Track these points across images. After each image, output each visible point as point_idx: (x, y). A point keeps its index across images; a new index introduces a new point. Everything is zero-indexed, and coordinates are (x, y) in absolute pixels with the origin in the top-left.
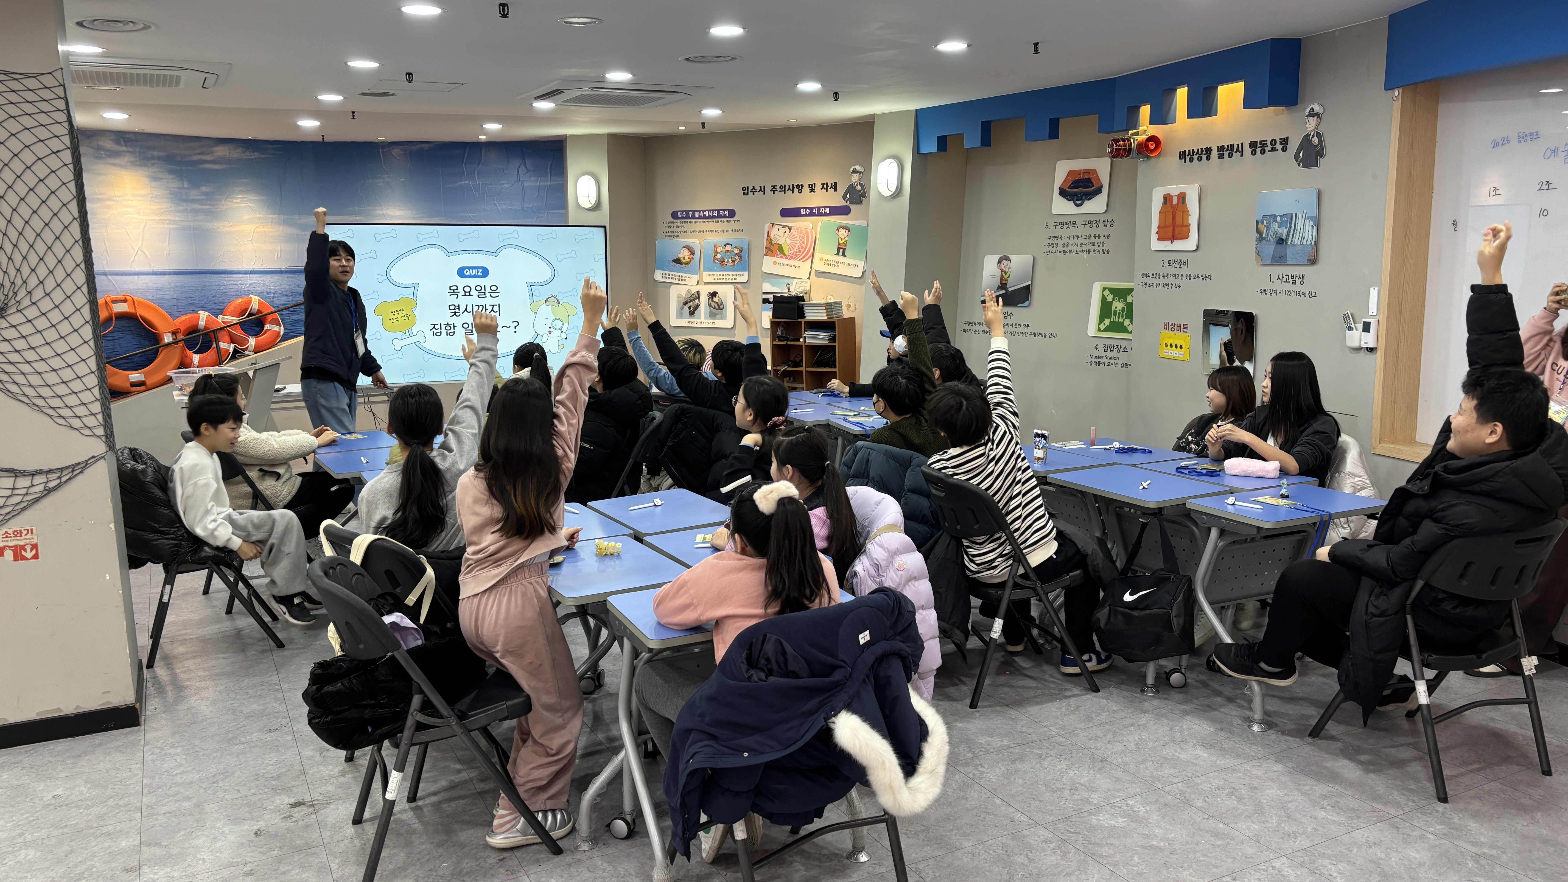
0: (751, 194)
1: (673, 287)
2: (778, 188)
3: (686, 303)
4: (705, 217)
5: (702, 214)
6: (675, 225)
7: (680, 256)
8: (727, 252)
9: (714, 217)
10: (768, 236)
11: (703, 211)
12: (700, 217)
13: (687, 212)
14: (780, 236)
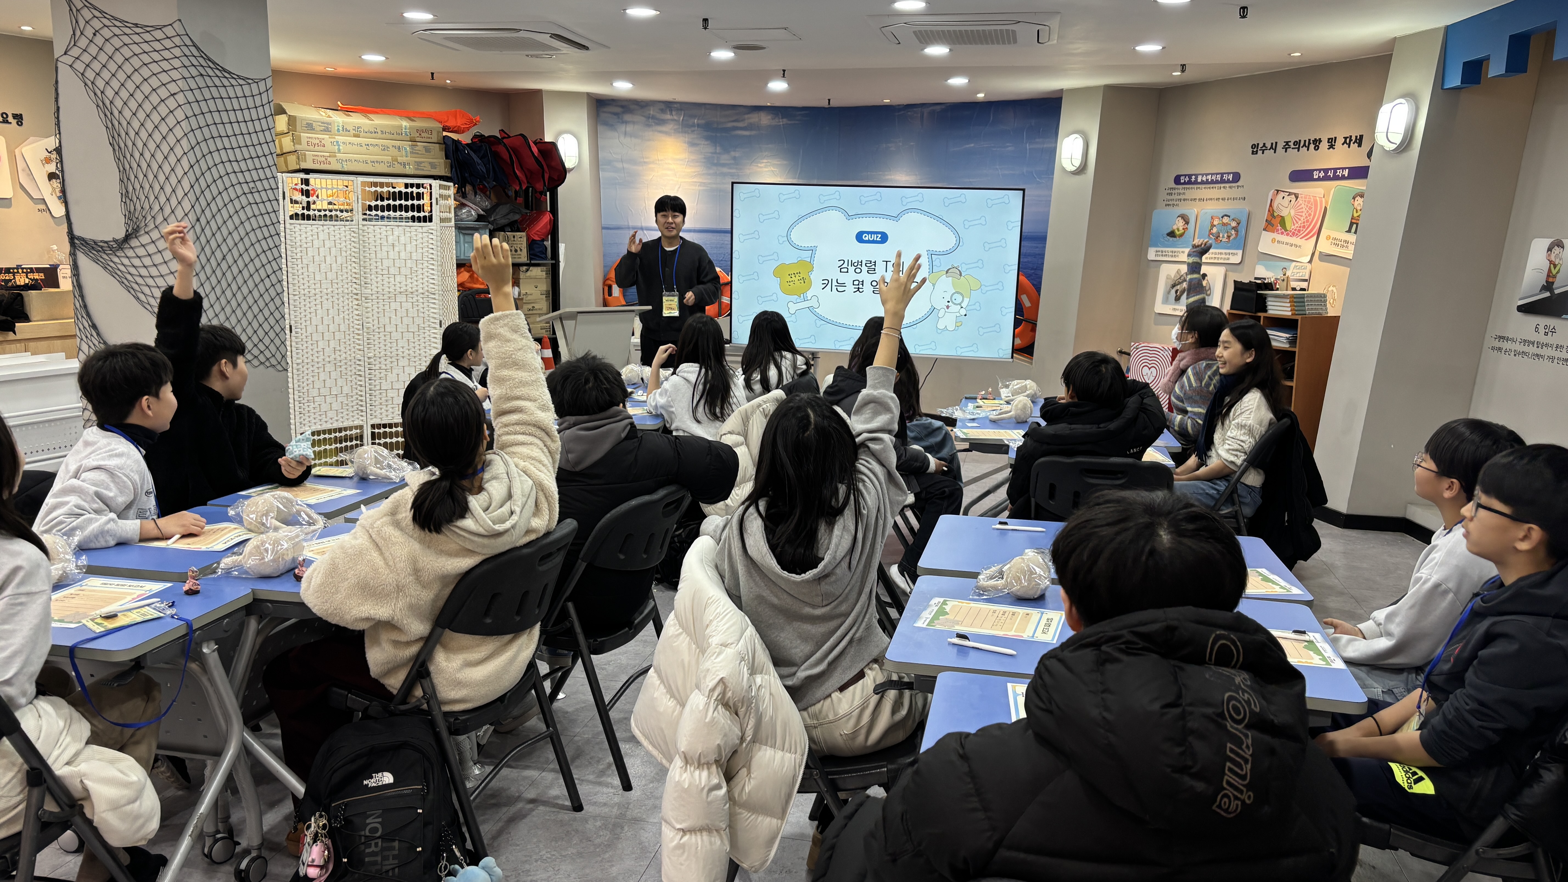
0: (1260, 152)
1: (1164, 266)
2: (1291, 144)
3: (1173, 286)
4: (1207, 182)
5: (1204, 179)
6: (1176, 191)
7: (1175, 227)
8: (1224, 224)
9: (1217, 182)
10: (1271, 205)
11: (1207, 175)
12: (1202, 183)
13: (1190, 176)
14: (1285, 207)
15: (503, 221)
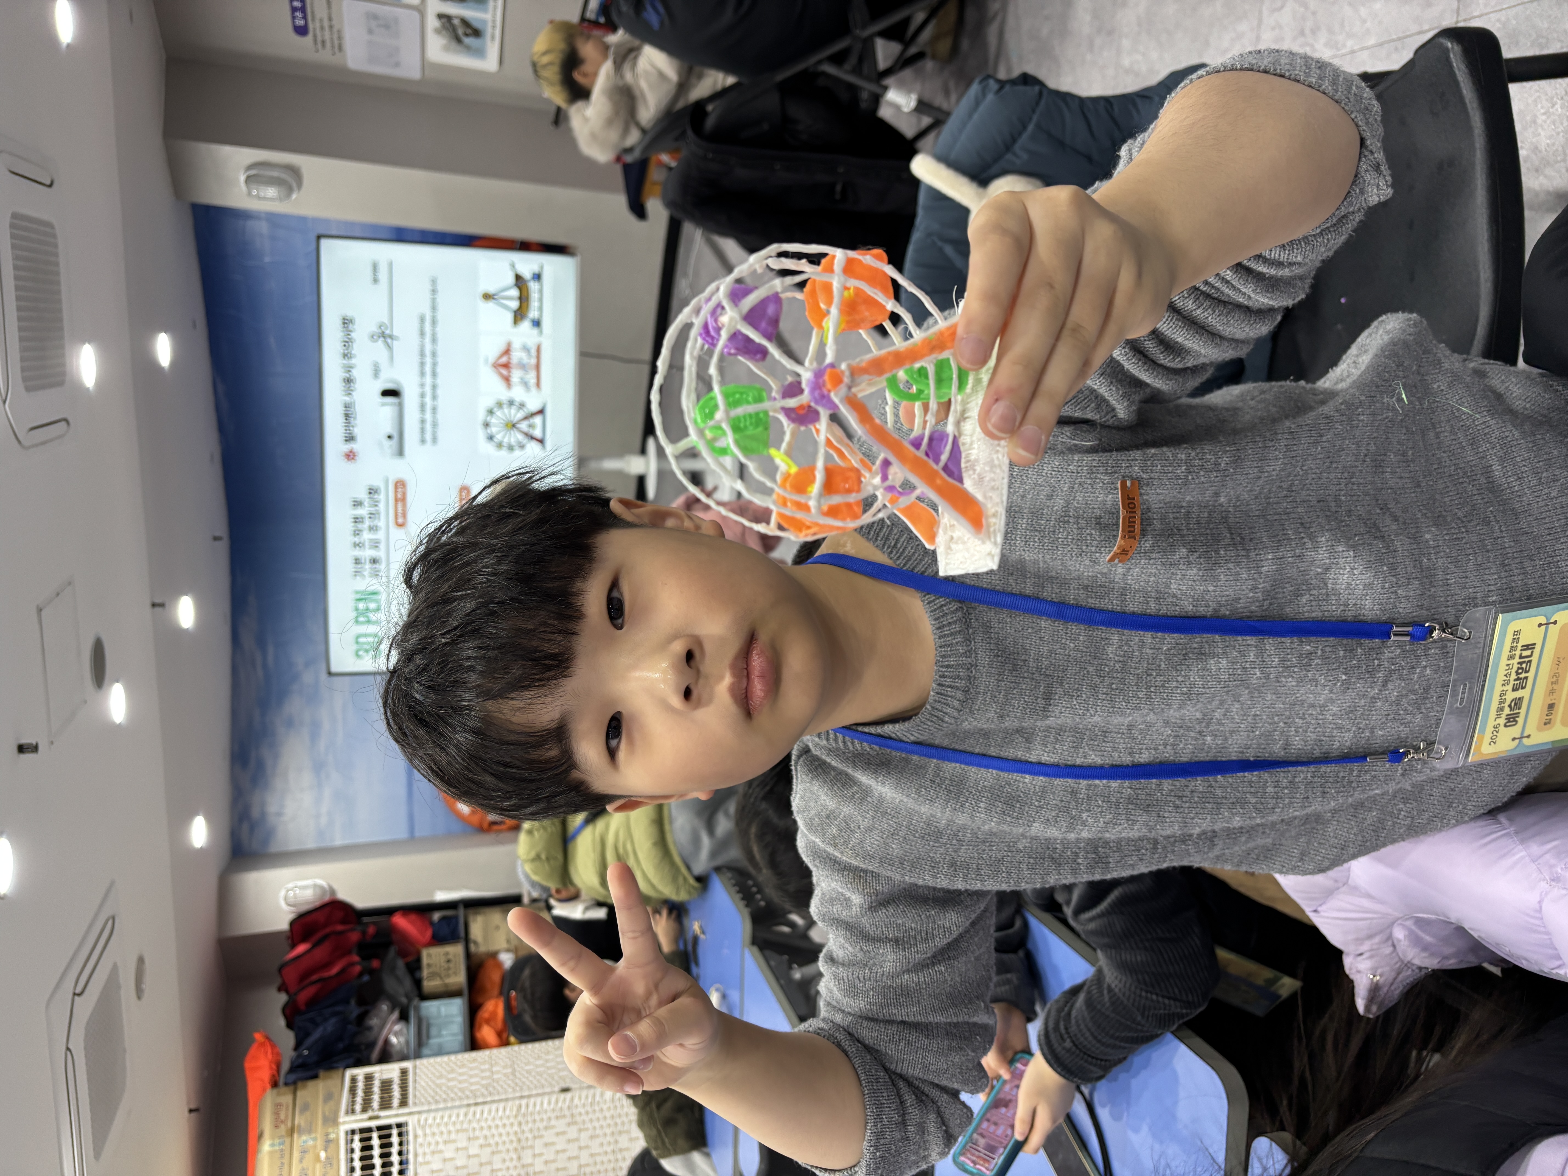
6: (318, 32)
13: (294, 10)
15: (408, 982)
